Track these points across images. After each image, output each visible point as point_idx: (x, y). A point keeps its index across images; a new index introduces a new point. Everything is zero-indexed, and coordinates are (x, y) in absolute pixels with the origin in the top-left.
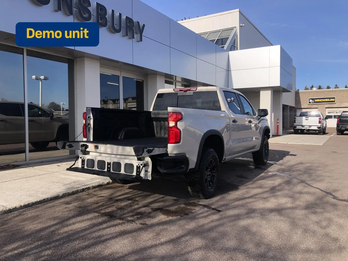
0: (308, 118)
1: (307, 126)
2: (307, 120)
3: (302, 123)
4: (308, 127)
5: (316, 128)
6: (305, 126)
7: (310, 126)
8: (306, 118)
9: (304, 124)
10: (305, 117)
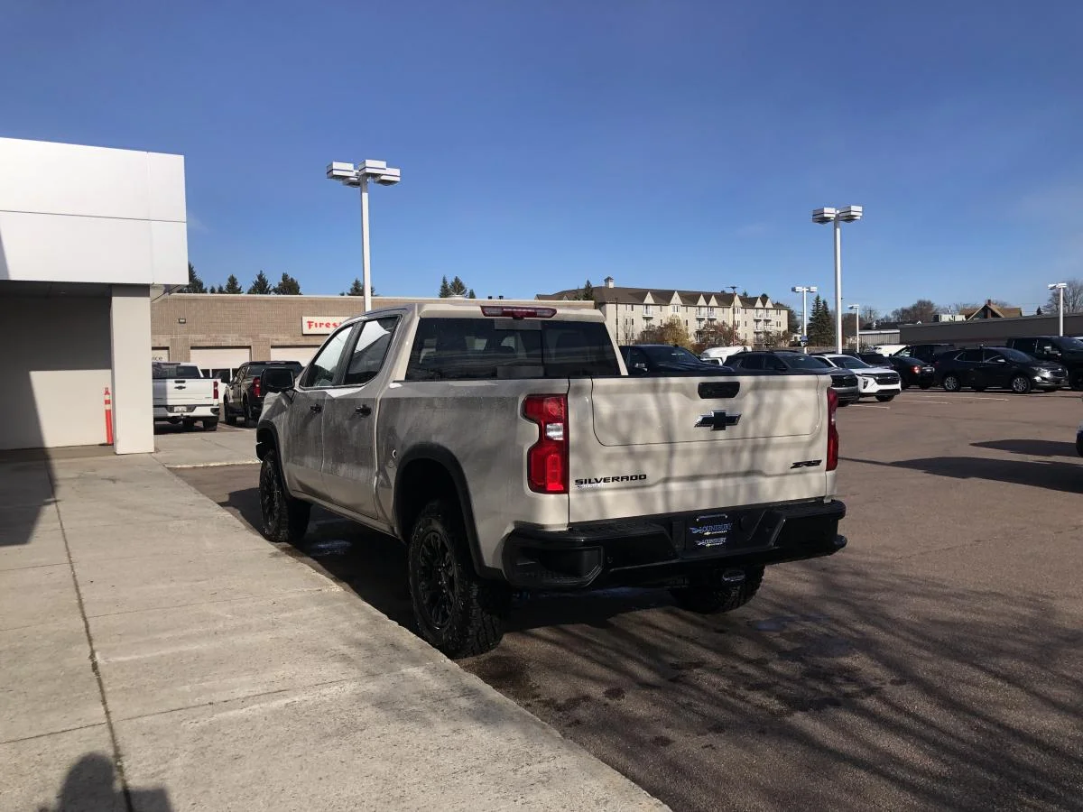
0: (184, 382)
1: (180, 409)
2: (180, 388)
3: (166, 399)
4: (185, 409)
5: (207, 412)
6: (176, 409)
7: (191, 408)
8: (176, 382)
9: (170, 402)
10: (173, 380)
